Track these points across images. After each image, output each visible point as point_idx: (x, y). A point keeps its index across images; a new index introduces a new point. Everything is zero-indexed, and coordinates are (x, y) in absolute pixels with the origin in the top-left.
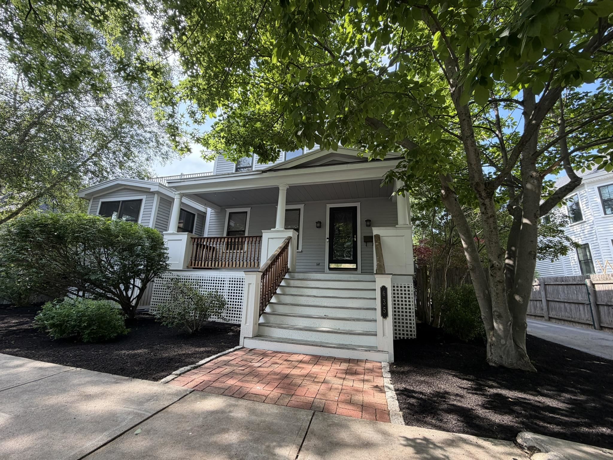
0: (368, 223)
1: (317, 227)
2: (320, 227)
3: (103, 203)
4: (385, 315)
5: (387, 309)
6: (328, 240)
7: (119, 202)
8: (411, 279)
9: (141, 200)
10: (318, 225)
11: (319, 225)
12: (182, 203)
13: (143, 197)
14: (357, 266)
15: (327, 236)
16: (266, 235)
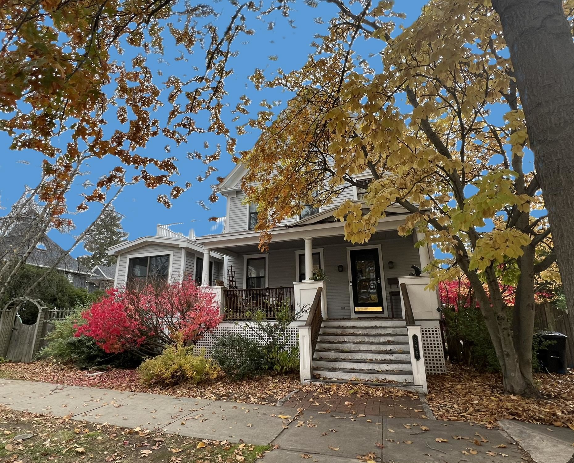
0: (391, 266)
1: (339, 271)
2: (342, 271)
3: (131, 259)
4: (417, 357)
5: (419, 352)
6: (351, 284)
7: (147, 257)
8: (437, 323)
9: (168, 256)
10: (340, 269)
11: (342, 269)
12: (210, 257)
13: (171, 252)
14: (383, 308)
15: (350, 279)
16: (298, 287)
